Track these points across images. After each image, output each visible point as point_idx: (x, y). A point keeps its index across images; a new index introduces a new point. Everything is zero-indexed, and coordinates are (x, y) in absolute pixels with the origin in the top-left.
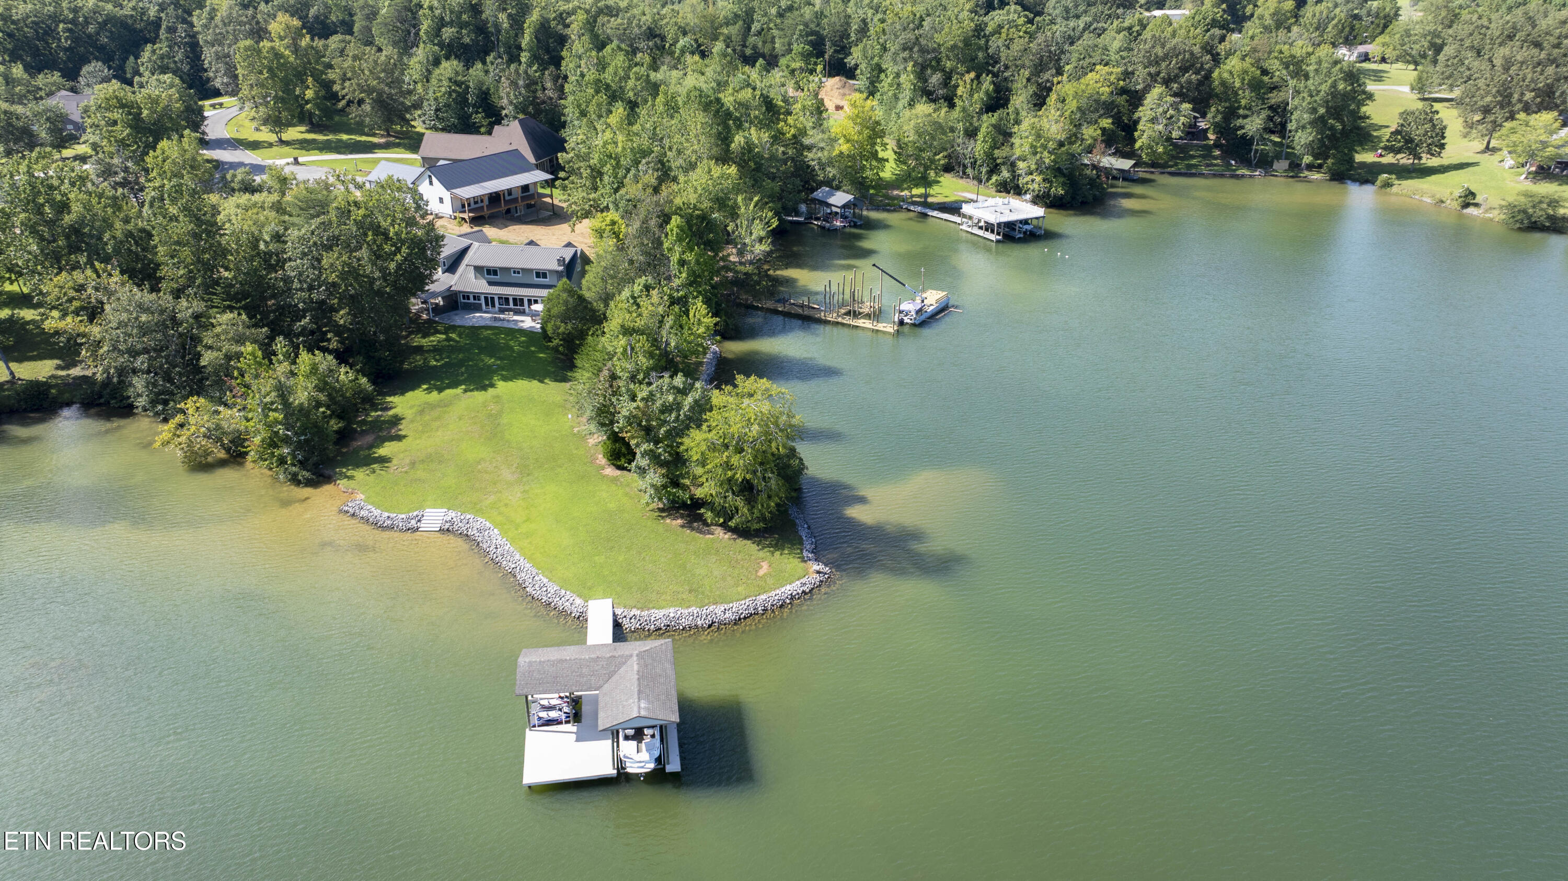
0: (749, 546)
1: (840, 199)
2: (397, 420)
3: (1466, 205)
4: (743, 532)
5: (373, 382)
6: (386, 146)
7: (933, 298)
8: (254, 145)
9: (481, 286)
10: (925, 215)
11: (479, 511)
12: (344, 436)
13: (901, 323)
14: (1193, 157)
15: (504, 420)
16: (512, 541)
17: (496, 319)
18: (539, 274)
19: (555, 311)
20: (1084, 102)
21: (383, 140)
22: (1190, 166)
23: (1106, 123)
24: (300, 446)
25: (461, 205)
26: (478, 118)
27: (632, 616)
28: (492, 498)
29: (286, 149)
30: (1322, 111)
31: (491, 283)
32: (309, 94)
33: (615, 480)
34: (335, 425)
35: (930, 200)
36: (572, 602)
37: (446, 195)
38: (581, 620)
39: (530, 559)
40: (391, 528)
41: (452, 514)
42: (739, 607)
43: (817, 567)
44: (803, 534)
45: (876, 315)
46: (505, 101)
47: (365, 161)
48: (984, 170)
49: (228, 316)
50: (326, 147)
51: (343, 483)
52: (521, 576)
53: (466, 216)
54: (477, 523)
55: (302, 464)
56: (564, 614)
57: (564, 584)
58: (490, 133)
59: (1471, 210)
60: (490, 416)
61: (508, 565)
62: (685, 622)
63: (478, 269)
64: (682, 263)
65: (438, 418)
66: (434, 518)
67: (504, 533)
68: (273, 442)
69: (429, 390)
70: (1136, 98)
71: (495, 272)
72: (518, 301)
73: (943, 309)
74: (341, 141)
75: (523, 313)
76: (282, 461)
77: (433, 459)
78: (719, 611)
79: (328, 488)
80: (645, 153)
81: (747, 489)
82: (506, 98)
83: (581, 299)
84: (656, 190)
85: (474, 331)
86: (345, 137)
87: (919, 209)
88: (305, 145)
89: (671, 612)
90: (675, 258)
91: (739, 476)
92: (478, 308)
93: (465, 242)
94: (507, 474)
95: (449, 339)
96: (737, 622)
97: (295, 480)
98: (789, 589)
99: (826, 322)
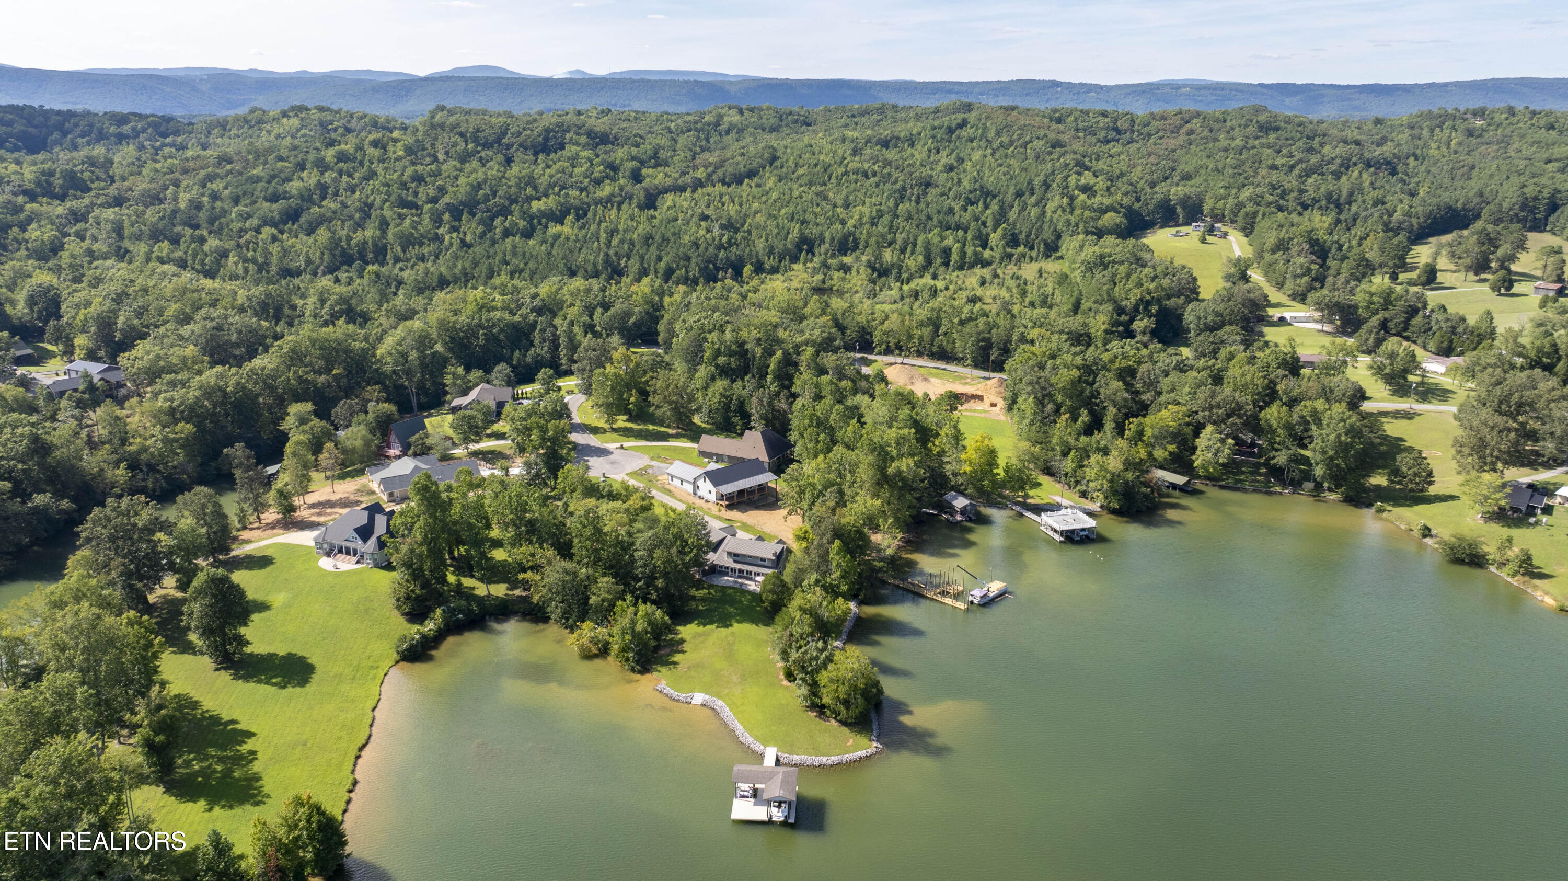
0: (846, 730)
1: (960, 502)
2: (682, 641)
3: (1425, 536)
4: (844, 723)
5: (671, 618)
6: (677, 436)
7: (995, 587)
8: (595, 431)
9: (729, 563)
10: (1021, 515)
11: (719, 697)
12: (657, 649)
13: (972, 602)
14: (1243, 473)
15: (735, 648)
16: (734, 714)
17: (736, 582)
18: (762, 559)
19: (769, 587)
20: (1156, 431)
21: (674, 432)
22: (1237, 481)
23: (1172, 448)
24: (637, 653)
25: (721, 497)
26: (736, 420)
27: (785, 757)
28: (726, 691)
29: (615, 435)
30: (1331, 453)
31: (735, 561)
32: (632, 399)
33: (787, 687)
34: (653, 643)
35: (1029, 501)
36: (758, 746)
37: (713, 490)
38: (762, 756)
39: (742, 724)
40: (678, 701)
41: (707, 697)
42: (834, 759)
43: (875, 744)
44: (875, 727)
45: (957, 596)
46: (753, 411)
47: (663, 448)
48: (1073, 480)
49: (606, 579)
50: (640, 435)
51: (655, 674)
52: (737, 732)
53: (723, 503)
54: (719, 703)
55: (637, 662)
56: (754, 752)
57: (756, 738)
58: (742, 434)
59: (1428, 540)
60: (729, 644)
61: (732, 727)
62: (808, 763)
63: (729, 554)
64: (838, 565)
65: (703, 642)
66: (698, 698)
67: (731, 710)
68: (625, 649)
69: (698, 625)
70: (1198, 429)
71: (737, 555)
72: (749, 573)
73: (1002, 594)
74: (648, 430)
75: (751, 579)
76: (627, 660)
77: (699, 666)
78: (824, 760)
79: (648, 676)
80: (832, 484)
81: (846, 703)
82: (755, 409)
83: (782, 581)
84: (833, 510)
85: (724, 588)
86: (651, 427)
87: (1018, 509)
88: (627, 433)
89: (803, 757)
90: (834, 564)
91: (841, 697)
92: (726, 574)
93: (723, 534)
94: (735, 679)
95: (709, 593)
96: (832, 766)
97: (633, 670)
98: (862, 753)
99: (927, 598)
